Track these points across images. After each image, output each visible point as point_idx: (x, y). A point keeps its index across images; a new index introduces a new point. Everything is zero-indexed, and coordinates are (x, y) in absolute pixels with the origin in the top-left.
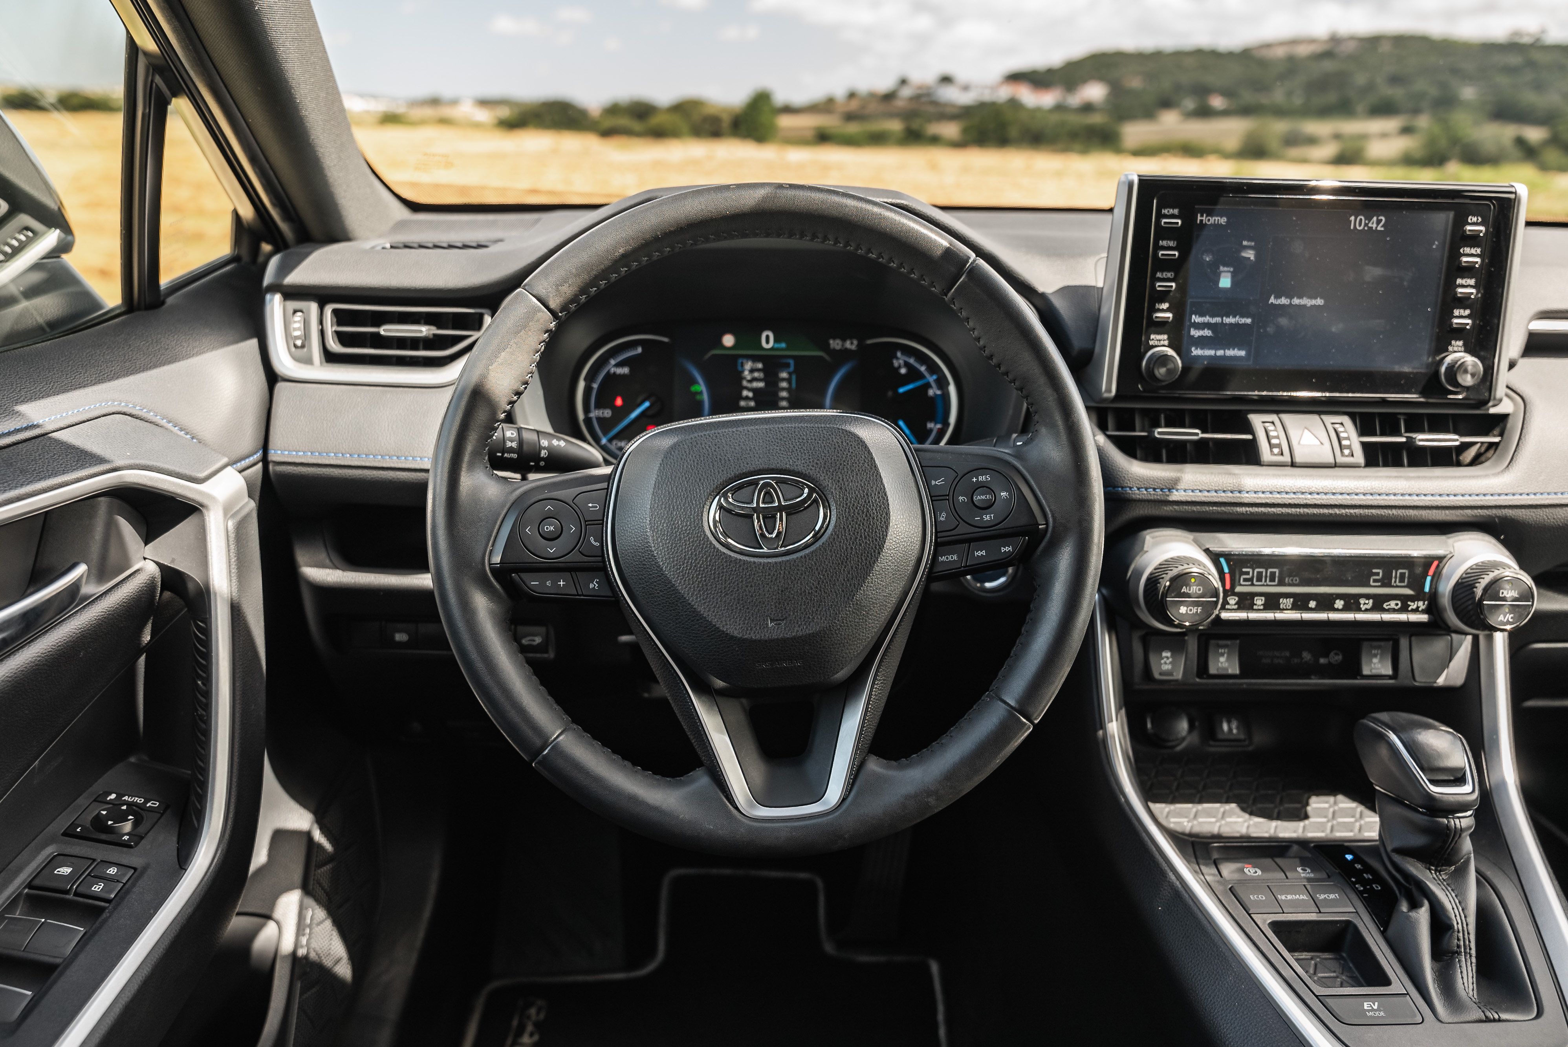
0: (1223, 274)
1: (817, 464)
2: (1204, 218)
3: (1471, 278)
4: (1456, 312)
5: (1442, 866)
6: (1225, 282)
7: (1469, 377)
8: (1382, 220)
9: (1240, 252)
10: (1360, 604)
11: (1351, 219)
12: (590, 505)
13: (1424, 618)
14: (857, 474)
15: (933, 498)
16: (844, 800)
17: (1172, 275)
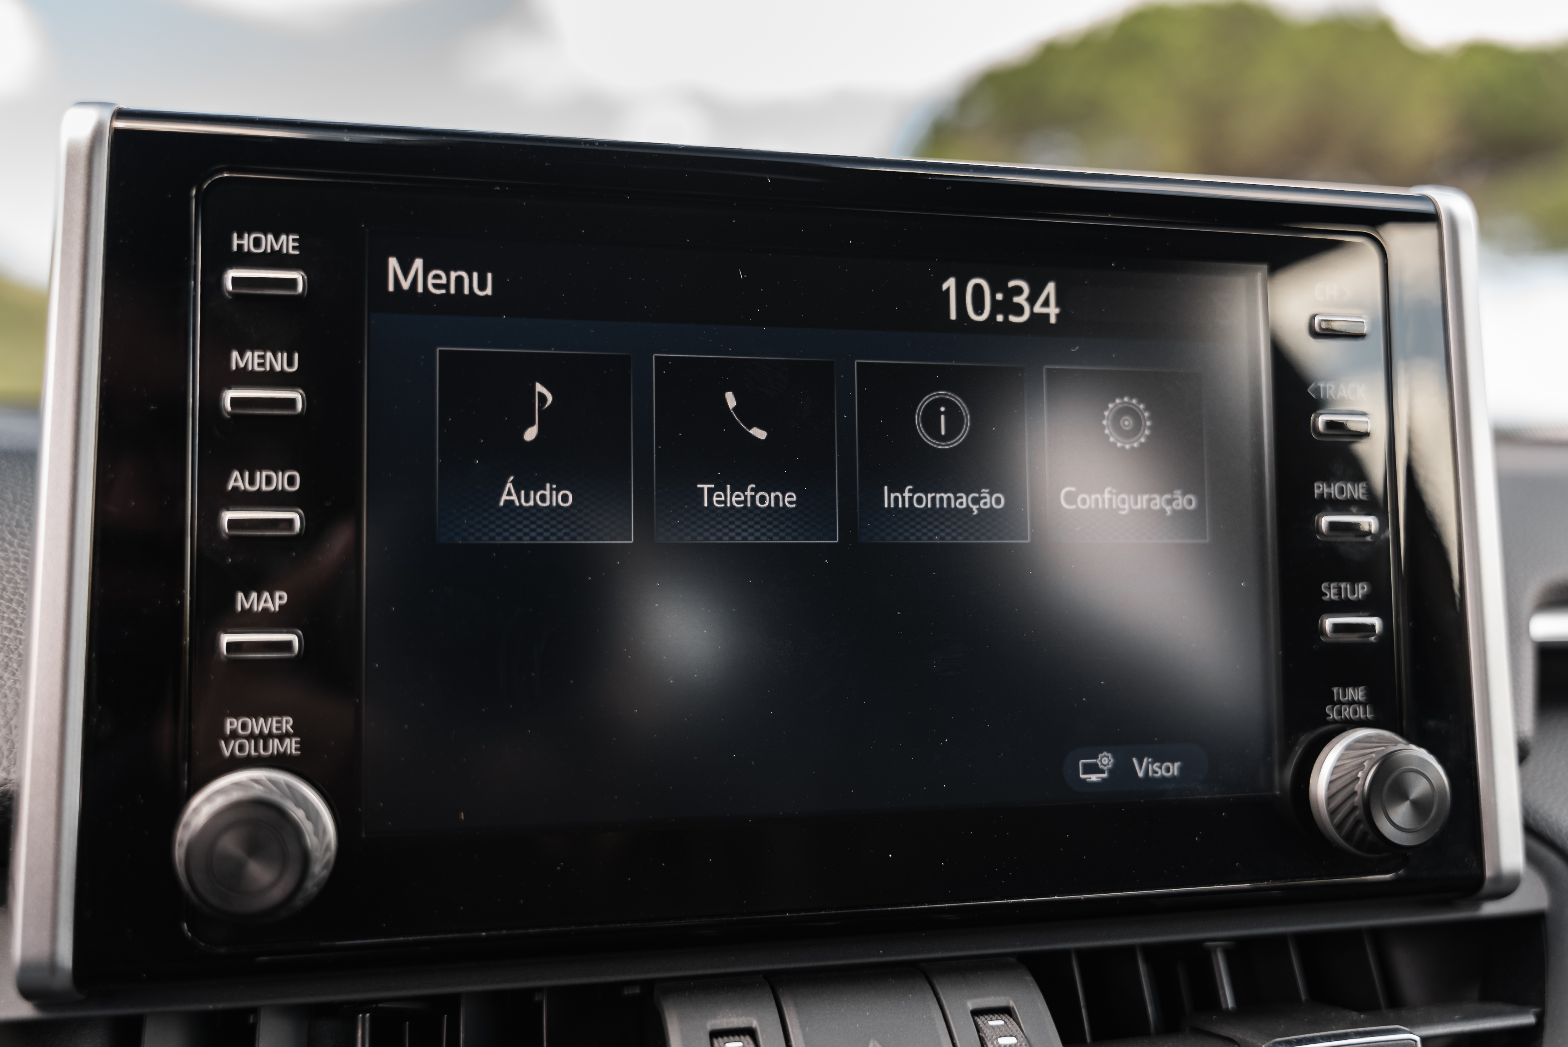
4: (1330, 591)
7: (1403, 811)
17: (291, 481)
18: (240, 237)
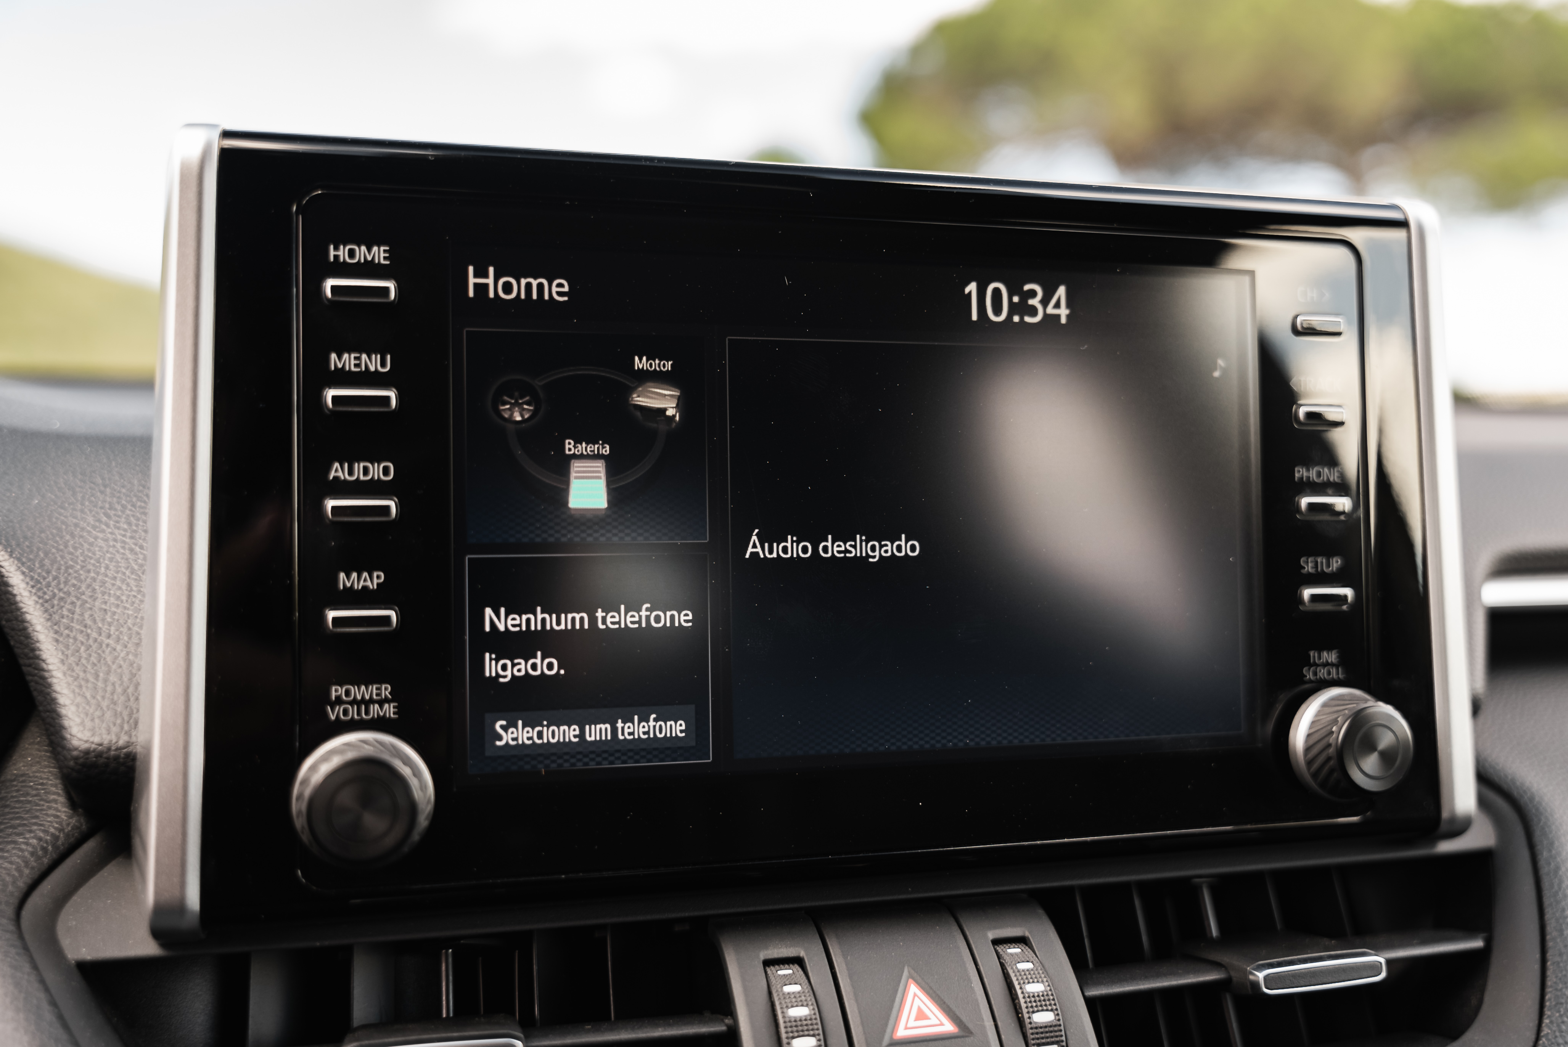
0: (576, 467)
2: (490, 281)
4: (1308, 565)
6: (588, 492)
9: (630, 390)
11: (967, 290)
17: (386, 471)
18: (336, 248)
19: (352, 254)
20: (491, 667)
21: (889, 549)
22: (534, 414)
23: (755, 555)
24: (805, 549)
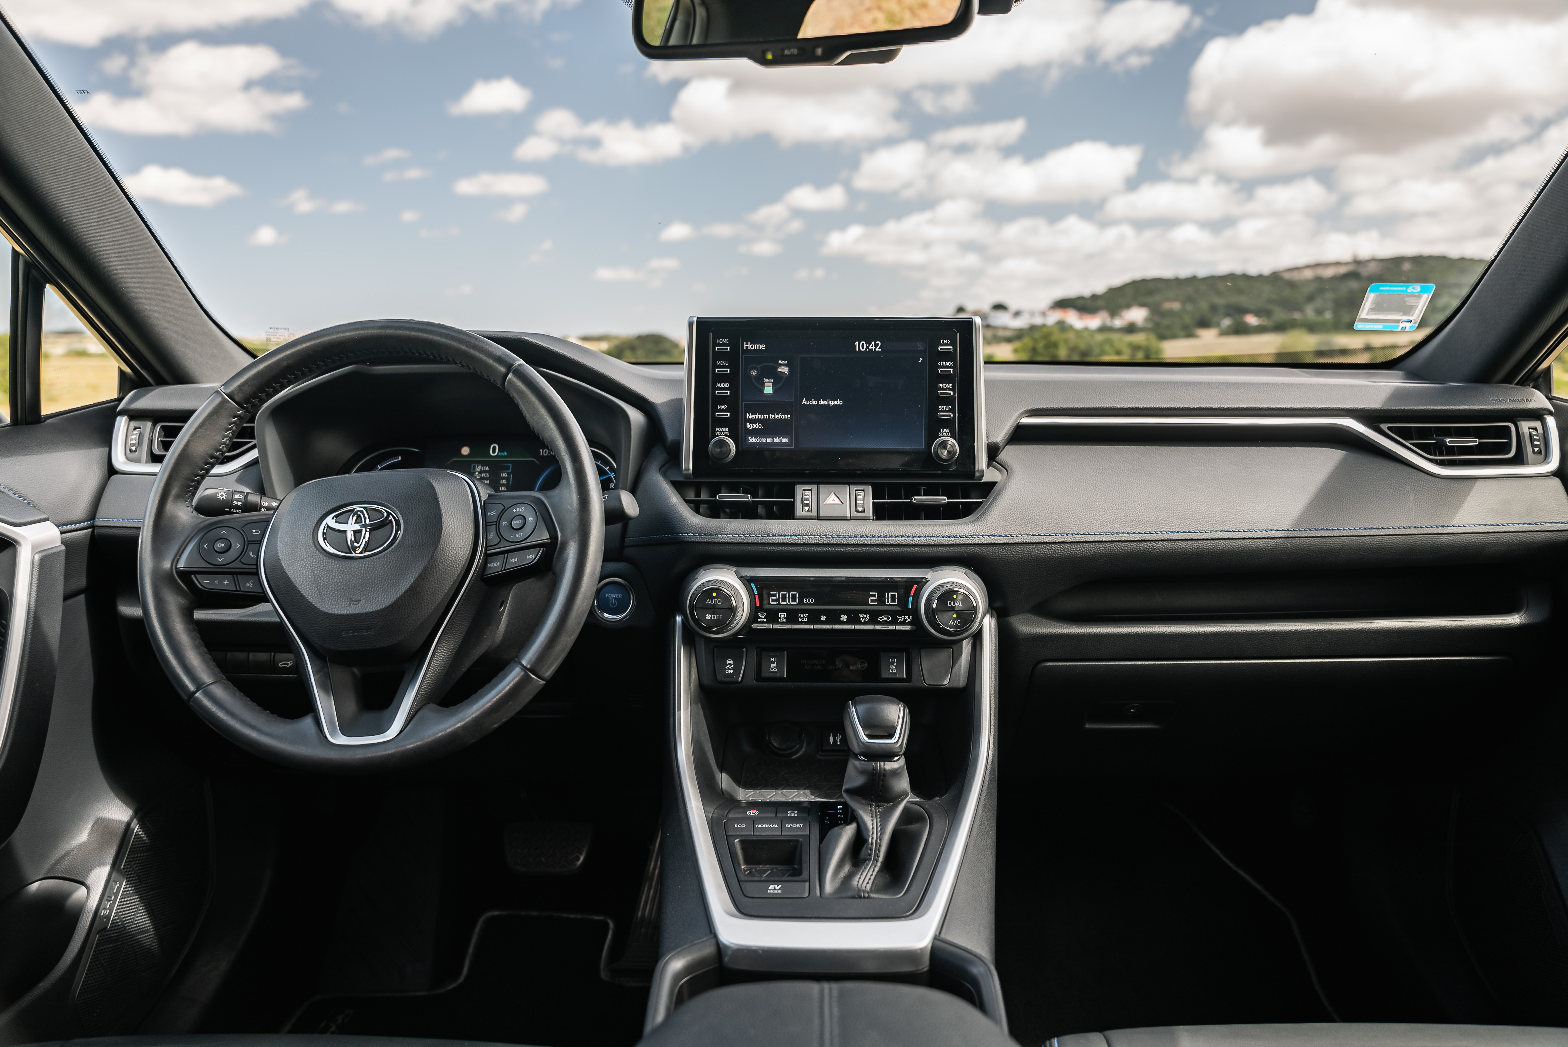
0: (766, 384)
1: (396, 497)
2: (749, 345)
3: (949, 383)
4: (941, 408)
5: (880, 802)
6: (768, 389)
7: (946, 453)
8: (878, 344)
9: (778, 368)
10: (860, 618)
11: (855, 343)
12: (254, 531)
13: (908, 628)
14: (422, 504)
15: (487, 524)
16: (401, 731)
17: (727, 385)
19: (721, 341)
20: (748, 425)
21: (835, 403)
22: (757, 373)
23: (804, 403)
24: (816, 402)
